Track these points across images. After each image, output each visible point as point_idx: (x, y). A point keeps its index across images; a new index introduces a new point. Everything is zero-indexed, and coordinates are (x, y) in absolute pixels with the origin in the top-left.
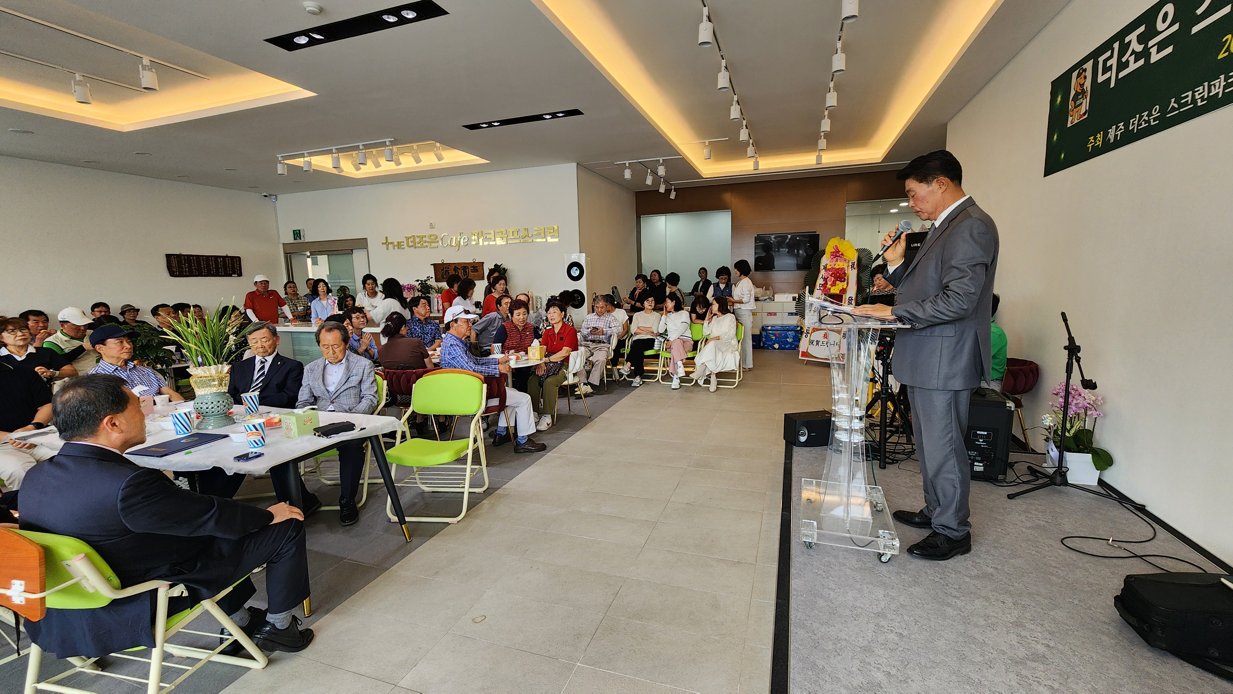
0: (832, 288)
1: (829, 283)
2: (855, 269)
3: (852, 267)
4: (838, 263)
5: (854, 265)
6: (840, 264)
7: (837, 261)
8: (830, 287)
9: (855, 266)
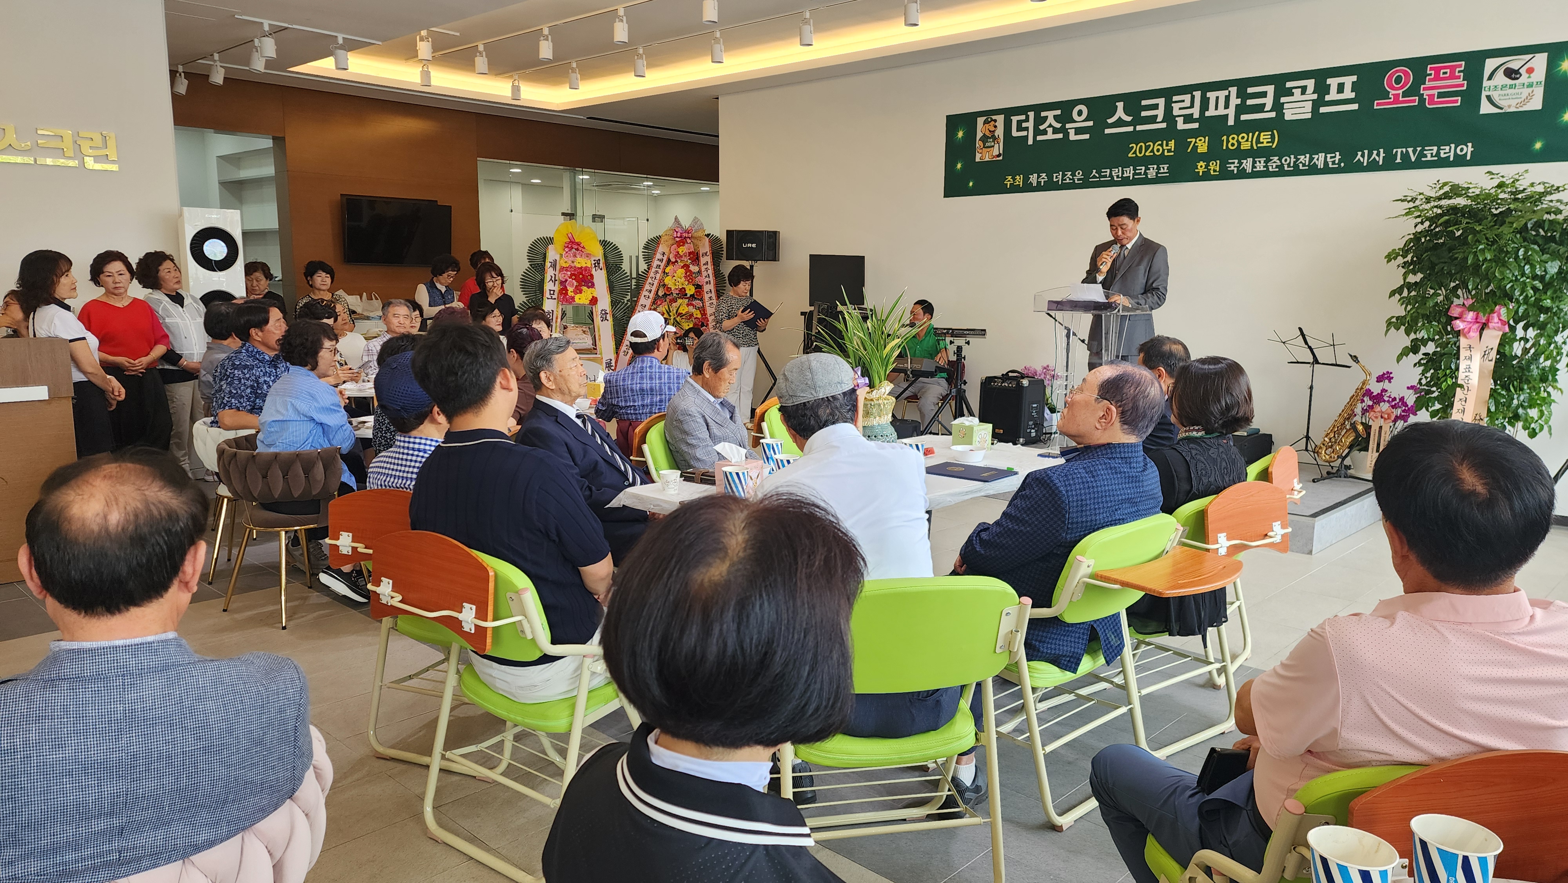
0: (577, 297)
1: (570, 289)
2: (601, 269)
3: (595, 266)
4: (579, 259)
5: (599, 264)
6: (581, 262)
7: (575, 256)
8: (573, 294)
9: (601, 265)
